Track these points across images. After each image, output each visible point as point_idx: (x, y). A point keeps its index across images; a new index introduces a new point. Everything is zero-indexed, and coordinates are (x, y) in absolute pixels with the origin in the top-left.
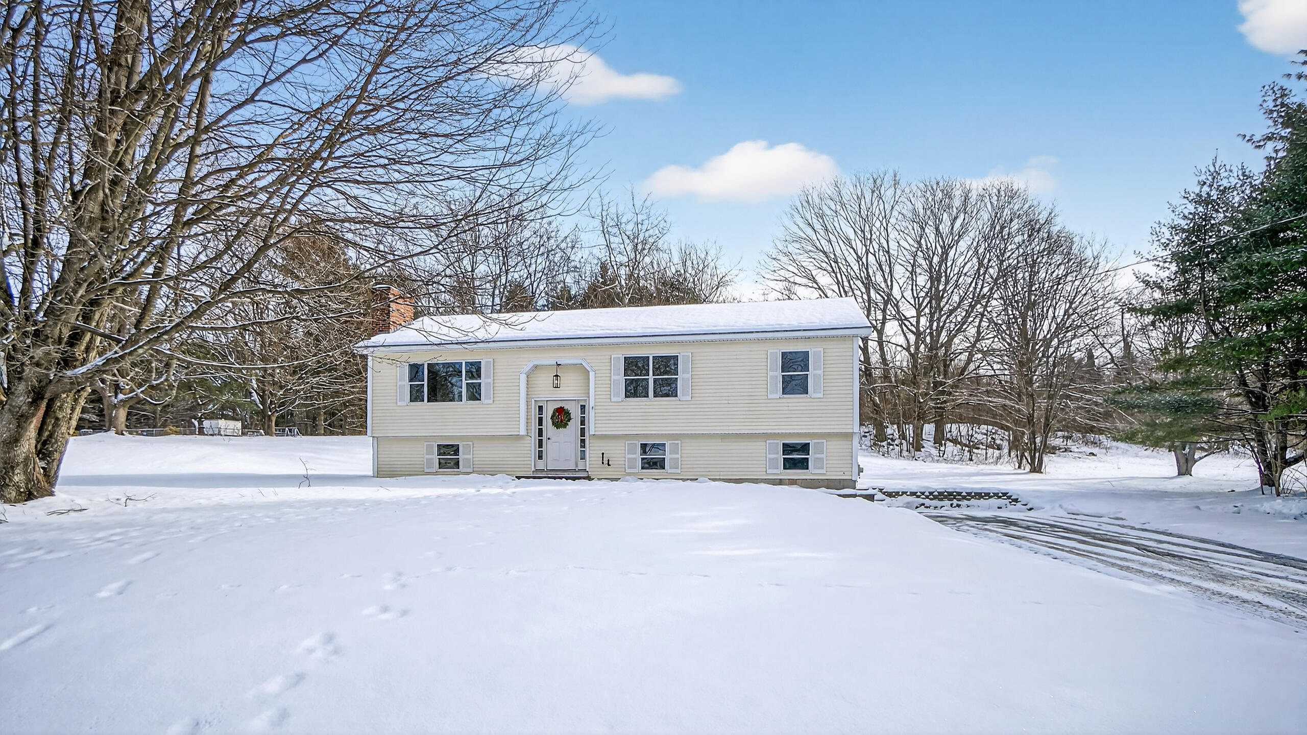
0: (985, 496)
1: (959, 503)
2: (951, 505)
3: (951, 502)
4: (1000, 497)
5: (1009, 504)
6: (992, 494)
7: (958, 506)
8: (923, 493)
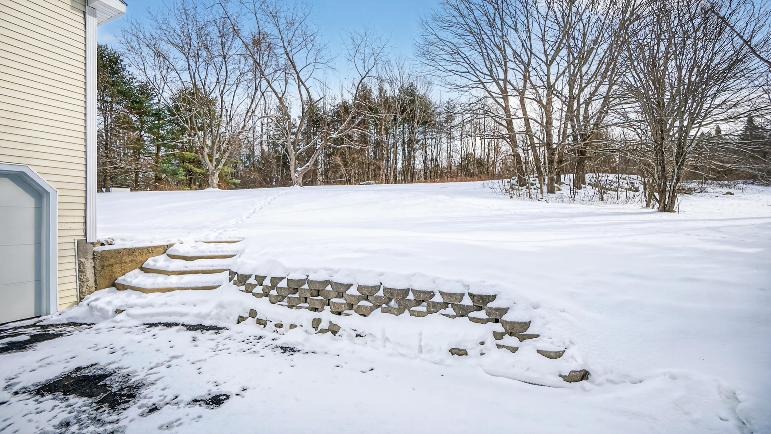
0: (418, 303)
1: (336, 320)
2: (316, 322)
3: (316, 315)
4: (463, 312)
5: (491, 341)
6: (438, 299)
7: (334, 330)
8: (260, 279)
